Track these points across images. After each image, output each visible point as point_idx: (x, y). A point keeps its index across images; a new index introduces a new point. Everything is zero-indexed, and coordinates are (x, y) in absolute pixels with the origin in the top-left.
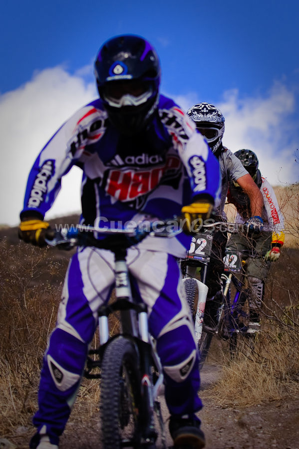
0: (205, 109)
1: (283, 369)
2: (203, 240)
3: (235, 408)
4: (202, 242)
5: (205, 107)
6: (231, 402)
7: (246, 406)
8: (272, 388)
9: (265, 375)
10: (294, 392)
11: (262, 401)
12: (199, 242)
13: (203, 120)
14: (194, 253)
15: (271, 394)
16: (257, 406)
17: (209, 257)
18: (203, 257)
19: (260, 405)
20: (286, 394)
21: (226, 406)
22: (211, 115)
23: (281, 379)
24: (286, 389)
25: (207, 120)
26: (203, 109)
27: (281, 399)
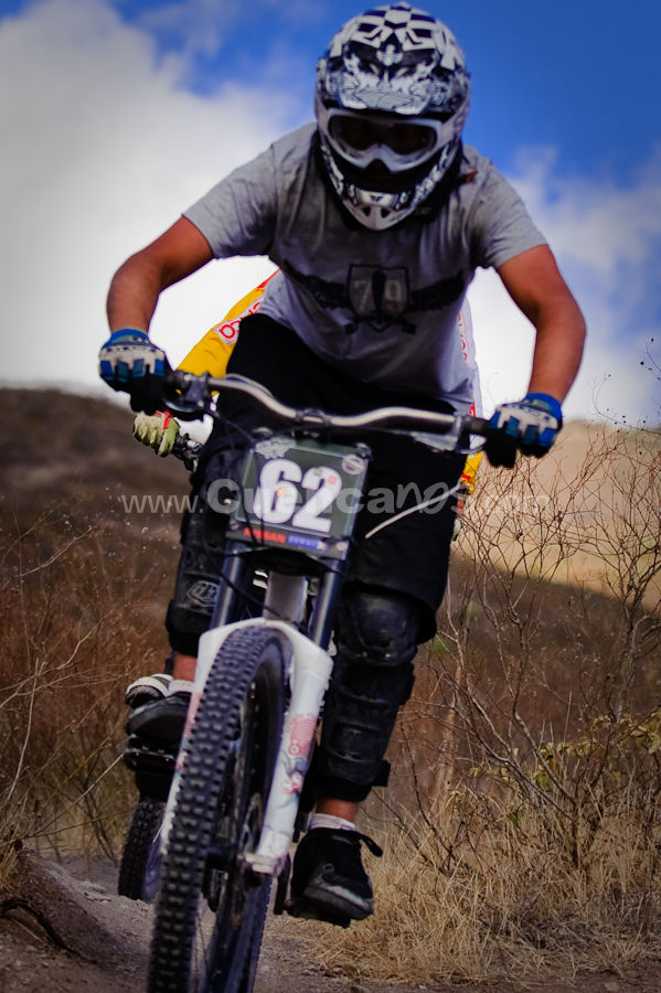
0: (391, 48)
1: (506, 905)
2: (327, 473)
3: (358, 981)
4: (322, 483)
5: (393, 39)
6: (351, 962)
7: (390, 980)
8: (467, 949)
9: (455, 910)
10: (522, 970)
11: (433, 976)
12: (311, 481)
13: (373, 105)
14: (289, 522)
15: (461, 963)
16: (417, 986)
17: (344, 539)
18: (324, 540)
19: (427, 985)
20: (498, 971)
21: (337, 969)
22: (410, 80)
23: (495, 930)
24: (502, 958)
25: (386, 104)
26: (383, 47)
27: (484, 983)
